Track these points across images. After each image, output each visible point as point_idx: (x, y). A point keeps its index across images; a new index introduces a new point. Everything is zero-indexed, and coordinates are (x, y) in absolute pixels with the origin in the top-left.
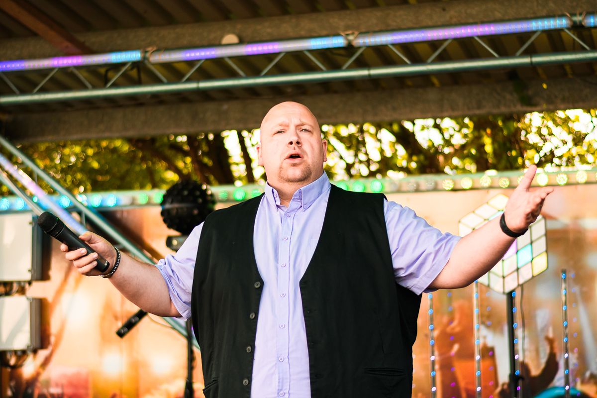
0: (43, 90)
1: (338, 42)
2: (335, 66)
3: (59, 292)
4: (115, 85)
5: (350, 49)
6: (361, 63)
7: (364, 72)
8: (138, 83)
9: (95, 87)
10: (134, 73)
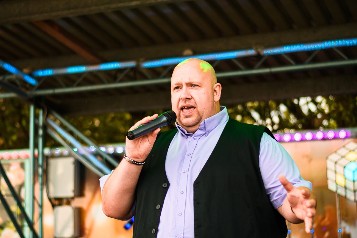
0: (79, 85)
1: (251, 52)
2: (250, 67)
3: (90, 203)
4: (121, 81)
5: (258, 57)
6: (266, 65)
7: (267, 70)
8: (134, 79)
9: (109, 82)
10: (132, 74)
